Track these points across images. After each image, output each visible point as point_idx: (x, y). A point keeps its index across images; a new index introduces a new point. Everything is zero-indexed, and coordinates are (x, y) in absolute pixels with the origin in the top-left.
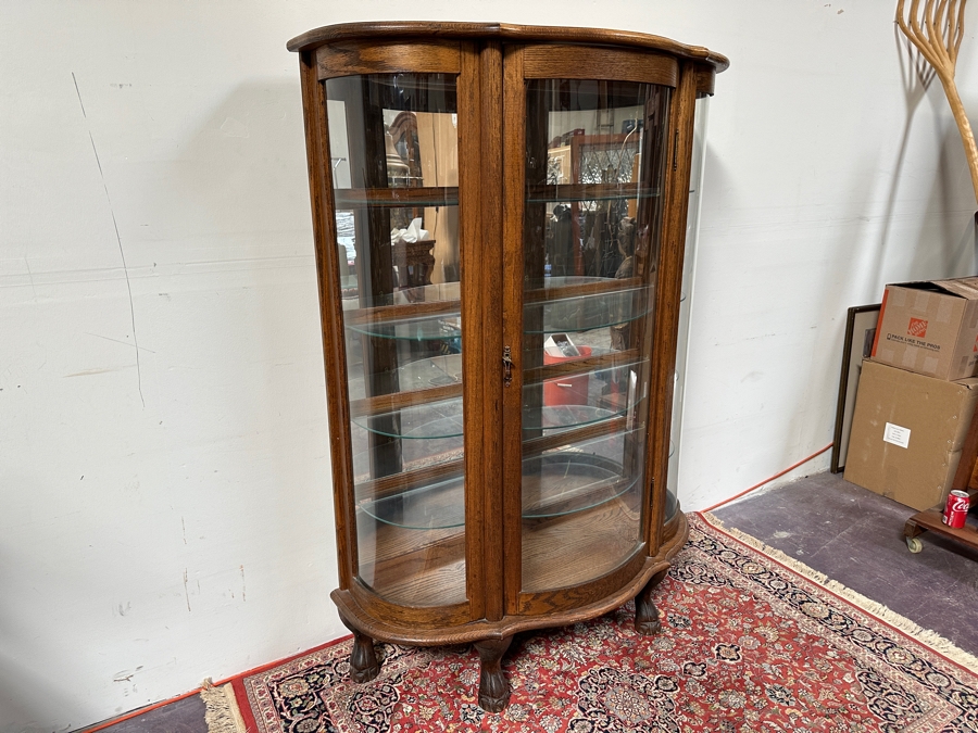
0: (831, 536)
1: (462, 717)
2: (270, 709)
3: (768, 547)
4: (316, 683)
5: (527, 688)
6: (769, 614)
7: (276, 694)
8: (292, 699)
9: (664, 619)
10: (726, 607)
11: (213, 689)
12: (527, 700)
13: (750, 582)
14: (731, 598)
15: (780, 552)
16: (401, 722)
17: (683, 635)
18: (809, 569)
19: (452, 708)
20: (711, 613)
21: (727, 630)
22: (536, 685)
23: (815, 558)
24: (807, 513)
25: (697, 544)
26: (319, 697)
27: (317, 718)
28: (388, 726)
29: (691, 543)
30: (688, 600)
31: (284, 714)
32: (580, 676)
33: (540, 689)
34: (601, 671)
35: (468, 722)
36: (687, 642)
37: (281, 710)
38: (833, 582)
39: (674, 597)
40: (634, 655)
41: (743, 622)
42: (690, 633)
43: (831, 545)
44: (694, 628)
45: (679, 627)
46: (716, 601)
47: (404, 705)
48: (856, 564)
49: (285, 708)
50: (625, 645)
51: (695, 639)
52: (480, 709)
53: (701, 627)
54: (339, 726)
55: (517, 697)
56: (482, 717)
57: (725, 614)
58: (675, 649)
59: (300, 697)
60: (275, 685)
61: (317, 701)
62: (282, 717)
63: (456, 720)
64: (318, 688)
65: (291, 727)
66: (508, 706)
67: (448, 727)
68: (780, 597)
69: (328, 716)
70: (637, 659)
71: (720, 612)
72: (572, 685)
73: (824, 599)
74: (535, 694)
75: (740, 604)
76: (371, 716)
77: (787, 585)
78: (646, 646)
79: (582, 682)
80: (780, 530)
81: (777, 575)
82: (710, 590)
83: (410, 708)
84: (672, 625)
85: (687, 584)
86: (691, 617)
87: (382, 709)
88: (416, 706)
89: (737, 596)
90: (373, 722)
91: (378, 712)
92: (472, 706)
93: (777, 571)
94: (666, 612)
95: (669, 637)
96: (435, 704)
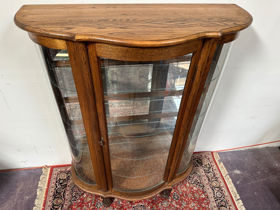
0: (256, 179)
1: (96, 205)
2: (55, 181)
3: (228, 176)
4: (69, 176)
5: (118, 202)
6: (207, 206)
7: (58, 177)
8: (61, 180)
9: (172, 193)
10: (194, 197)
11: (46, 168)
12: (115, 207)
13: (210, 189)
14: (199, 194)
15: (231, 180)
16: (81, 199)
17: (174, 203)
18: (236, 191)
19: (95, 201)
20: (188, 198)
21: (188, 207)
22: (121, 203)
23: (242, 187)
24: (254, 165)
25: (203, 165)
26: (67, 182)
27: (63, 189)
28: (77, 199)
29: (202, 164)
30: (185, 189)
31: (57, 184)
32: (134, 204)
33: (121, 204)
34: (141, 206)
35: (96, 208)
36: (173, 206)
37: (57, 182)
38: (240, 201)
39: (181, 186)
40: (154, 204)
41: (196, 206)
42: (176, 203)
43: (252, 184)
44: (179, 201)
45: (174, 199)
46: (193, 193)
47: (85, 194)
48: (255, 196)
49: (58, 182)
50: (154, 199)
51: (176, 206)
52: (102, 204)
53: (181, 202)
54: (67, 194)
55: (114, 204)
56: (101, 207)
57: (192, 200)
58: (167, 207)
59: (63, 180)
60: (59, 173)
61: (66, 183)
62: (56, 185)
63: (94, 205)
64: (68, 178)
65: (56, 189)
66: (109, 206)
67: (91, 207)
68: (216, 201)
69: (66, 189)
70: (154, 206)
71: (191, 199)
72: (130, 207)
73: (231, 207)
74: (119, 206)
75: (200, 198)
76: (76, 194)
77: (222, 196)
78: (160, 202)
79: (134, 207)
80: (238, 170)
81: (222, 190)
82: (194, 188)
83: (85, 196)
84: (173, 197)
85: (189, 182)
86: (181, 196)
87: (79, 192)
88: (87, 196)
89: (202, 194)
90: (75, 196)
91: (77, 193)
92: (101, 202)
93: (223, 188)
94: (174, 191)
95: (169, 201)
96: (92, 197)
